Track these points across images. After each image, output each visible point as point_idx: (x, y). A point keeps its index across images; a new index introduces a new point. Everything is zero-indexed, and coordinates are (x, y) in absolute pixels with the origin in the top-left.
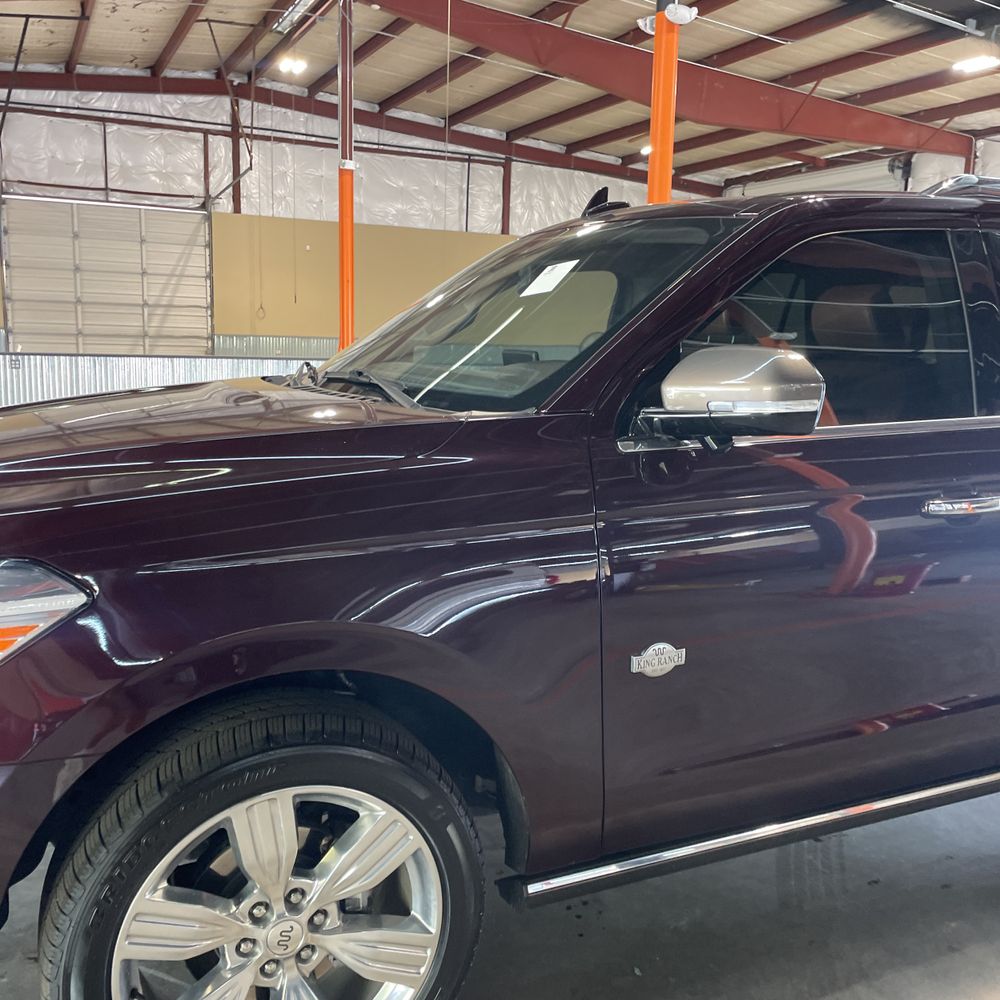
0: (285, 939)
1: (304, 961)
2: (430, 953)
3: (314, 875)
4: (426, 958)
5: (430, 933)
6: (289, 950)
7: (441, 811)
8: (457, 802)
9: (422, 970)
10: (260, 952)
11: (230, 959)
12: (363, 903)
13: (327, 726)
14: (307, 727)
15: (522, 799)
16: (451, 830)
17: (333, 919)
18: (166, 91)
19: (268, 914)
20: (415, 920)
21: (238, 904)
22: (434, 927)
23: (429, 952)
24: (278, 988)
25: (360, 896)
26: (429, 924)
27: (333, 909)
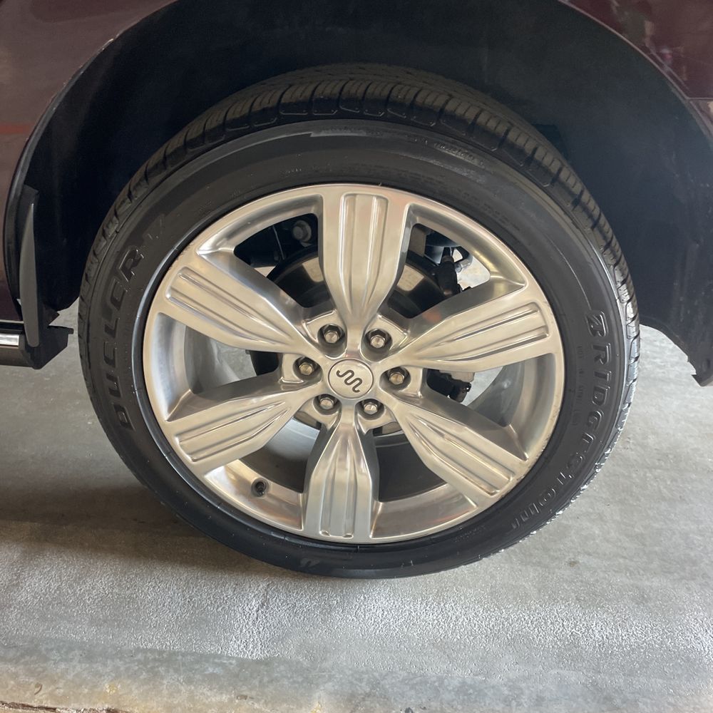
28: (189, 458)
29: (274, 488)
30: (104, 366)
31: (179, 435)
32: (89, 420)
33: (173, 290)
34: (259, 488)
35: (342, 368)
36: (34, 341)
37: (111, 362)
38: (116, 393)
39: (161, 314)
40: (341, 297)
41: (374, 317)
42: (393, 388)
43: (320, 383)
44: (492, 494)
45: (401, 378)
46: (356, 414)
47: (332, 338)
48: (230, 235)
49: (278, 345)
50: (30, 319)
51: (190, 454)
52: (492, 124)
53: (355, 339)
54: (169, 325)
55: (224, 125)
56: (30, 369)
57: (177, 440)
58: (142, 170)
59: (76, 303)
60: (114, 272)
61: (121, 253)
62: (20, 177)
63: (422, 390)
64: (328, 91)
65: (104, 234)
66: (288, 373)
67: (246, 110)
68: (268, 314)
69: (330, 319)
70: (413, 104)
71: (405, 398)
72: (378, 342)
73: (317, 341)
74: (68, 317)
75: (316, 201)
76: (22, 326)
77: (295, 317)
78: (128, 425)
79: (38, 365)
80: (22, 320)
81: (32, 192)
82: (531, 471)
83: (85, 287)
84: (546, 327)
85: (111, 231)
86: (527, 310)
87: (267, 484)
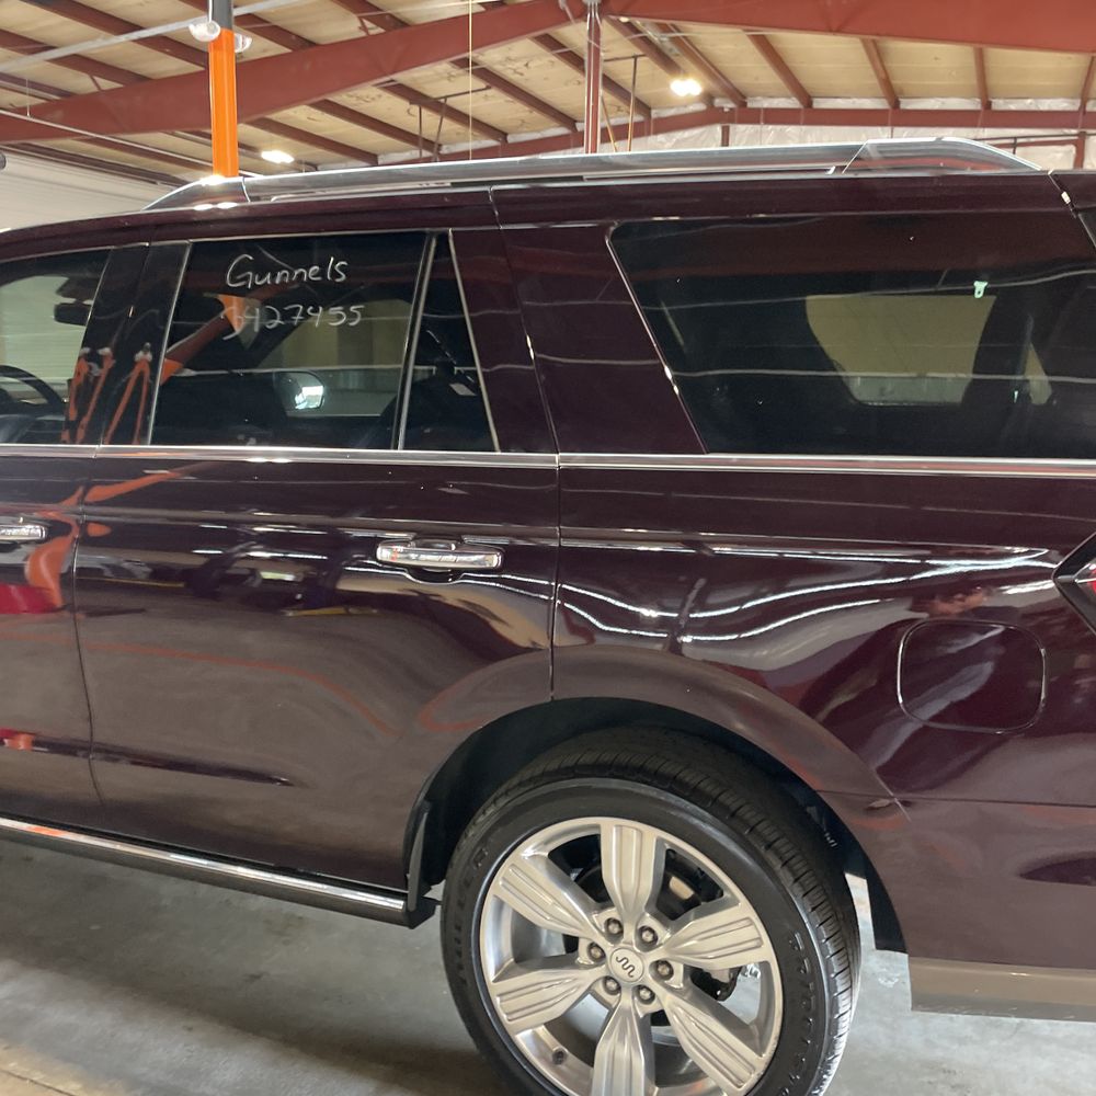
18: (657, 132)
28: (505, 1016)
29: (572, 1059)
30: (455, 931)
31: (500, 995)
32: (445, 990)
33: (504, 879)
34: (559, 1056)
35: (620, 954)
36: (412, 908)
37: (459, 928)
38: (459, 954)
39: (495, 896)
40: (616, 896)
41: (643, 915)
42: (660, 978)
43: (604, 966)
44: (739, 1087)
45: (666, 971)
46: (633, 998)
47: (614, 929)
48: (547, 842)
49: (573, 929)
50: (412, 891)
51: (507, 1014)
52: (709, 789)
53: (630, 933)
54: (500, 905)
55: (543, 774)
56: (406, 928)
57: (498, 999)
58: (493, 797)
59: (443, 883)
60: (468, 863)
61: (474, 850)
62: (423, 795)
63: (684, 982)
64: (606, 759)
65: (466, 836)
66: (583, 956)
67: (556, 767)
68: (566, 904)
69: (611, 913)
70: (656, 772)
71: (671, 989)
72: (648, 937)
73: (603, 930)
74: (437, 892)
75: (597, 827)
76: (406, 894)
77: (588, 911)
78: (464, 982)
79: (412, 925)
80: (406, 889)
81: (427, 804)
82: (768, 1067)
83: (450, 871)
84: (760, 938)
85: (471, 834)
86: (744, 923)
87: (567, 1055)
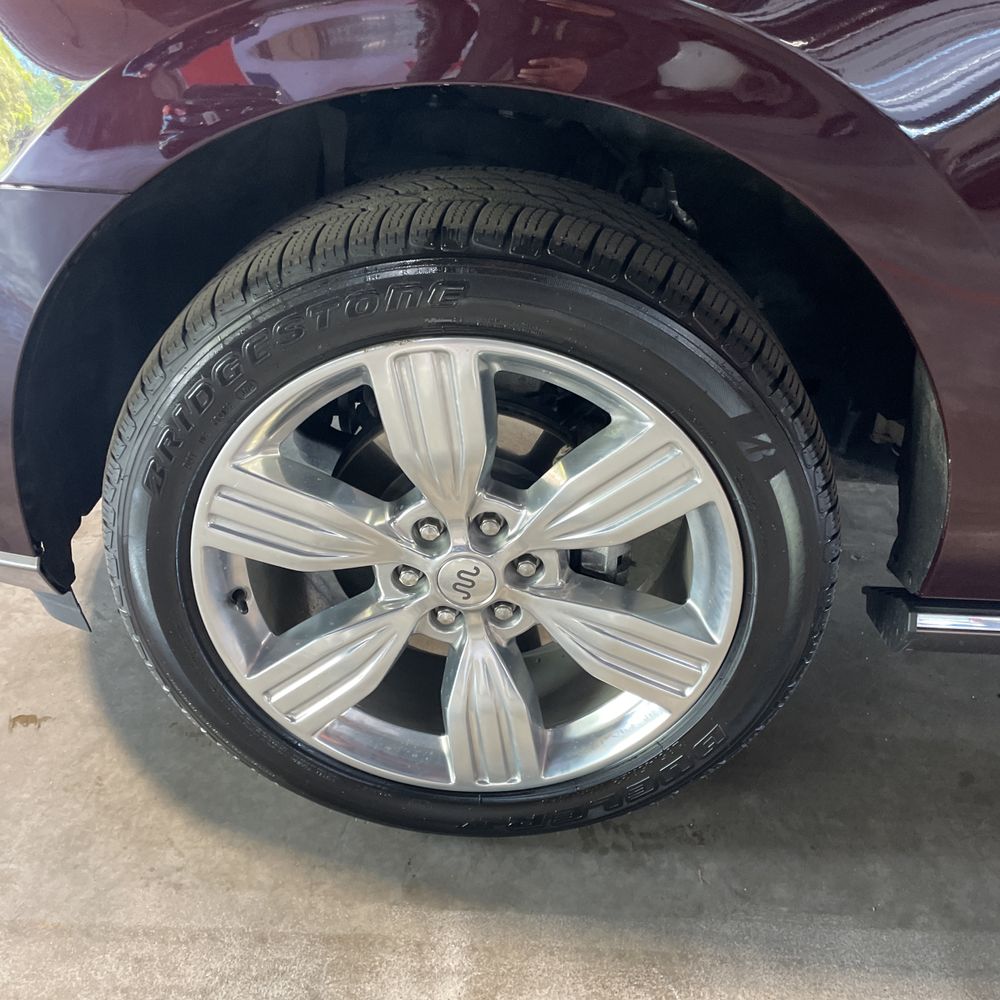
0: (465, 583)
1: (500, 622)
2: (706, 671)
3: (524, 500)
4: (697, 676)
5: (713, 642)
6: (471, 601)
7: (767, 446)
8: (803, 436)
9: (689, 692)
10: (427, 591)
11: (384, 589)
12: (609, 564)
13: (558, 235)
14: (518, 226)
15: (945, 463)
16: (780, 485)
17: (552, 574)
19: (443, 540)
20: (692, 614)
21: (395, 513)
22: (721, 634)
23: (705, 669)
24: (457, 646)
25: (605, 551)
26: (715, 629)
27: (552, 561)
